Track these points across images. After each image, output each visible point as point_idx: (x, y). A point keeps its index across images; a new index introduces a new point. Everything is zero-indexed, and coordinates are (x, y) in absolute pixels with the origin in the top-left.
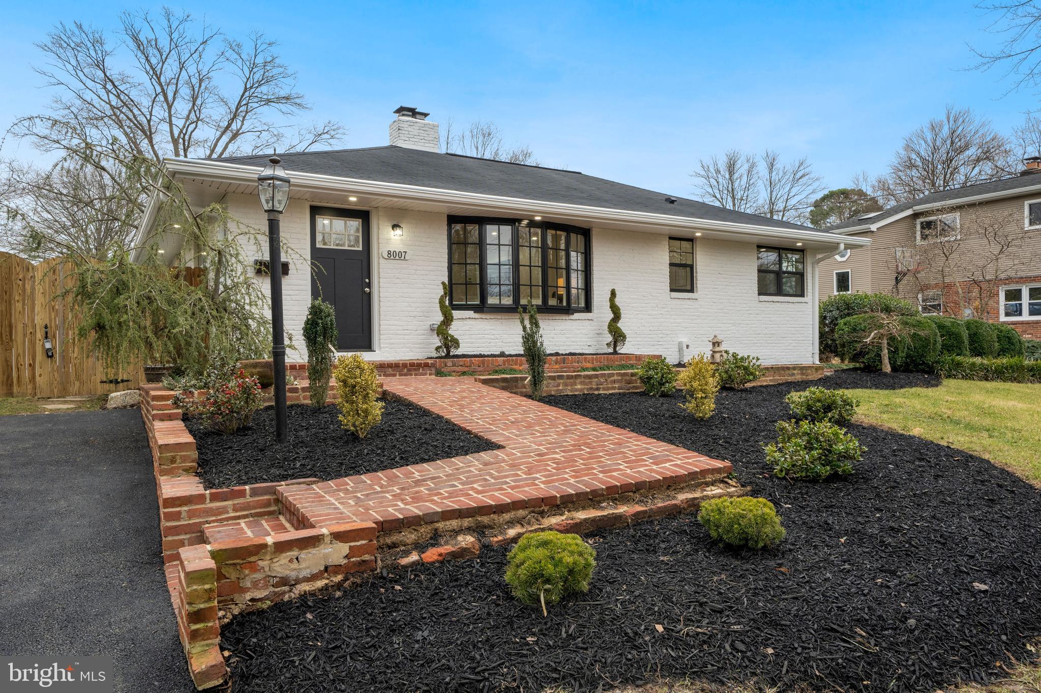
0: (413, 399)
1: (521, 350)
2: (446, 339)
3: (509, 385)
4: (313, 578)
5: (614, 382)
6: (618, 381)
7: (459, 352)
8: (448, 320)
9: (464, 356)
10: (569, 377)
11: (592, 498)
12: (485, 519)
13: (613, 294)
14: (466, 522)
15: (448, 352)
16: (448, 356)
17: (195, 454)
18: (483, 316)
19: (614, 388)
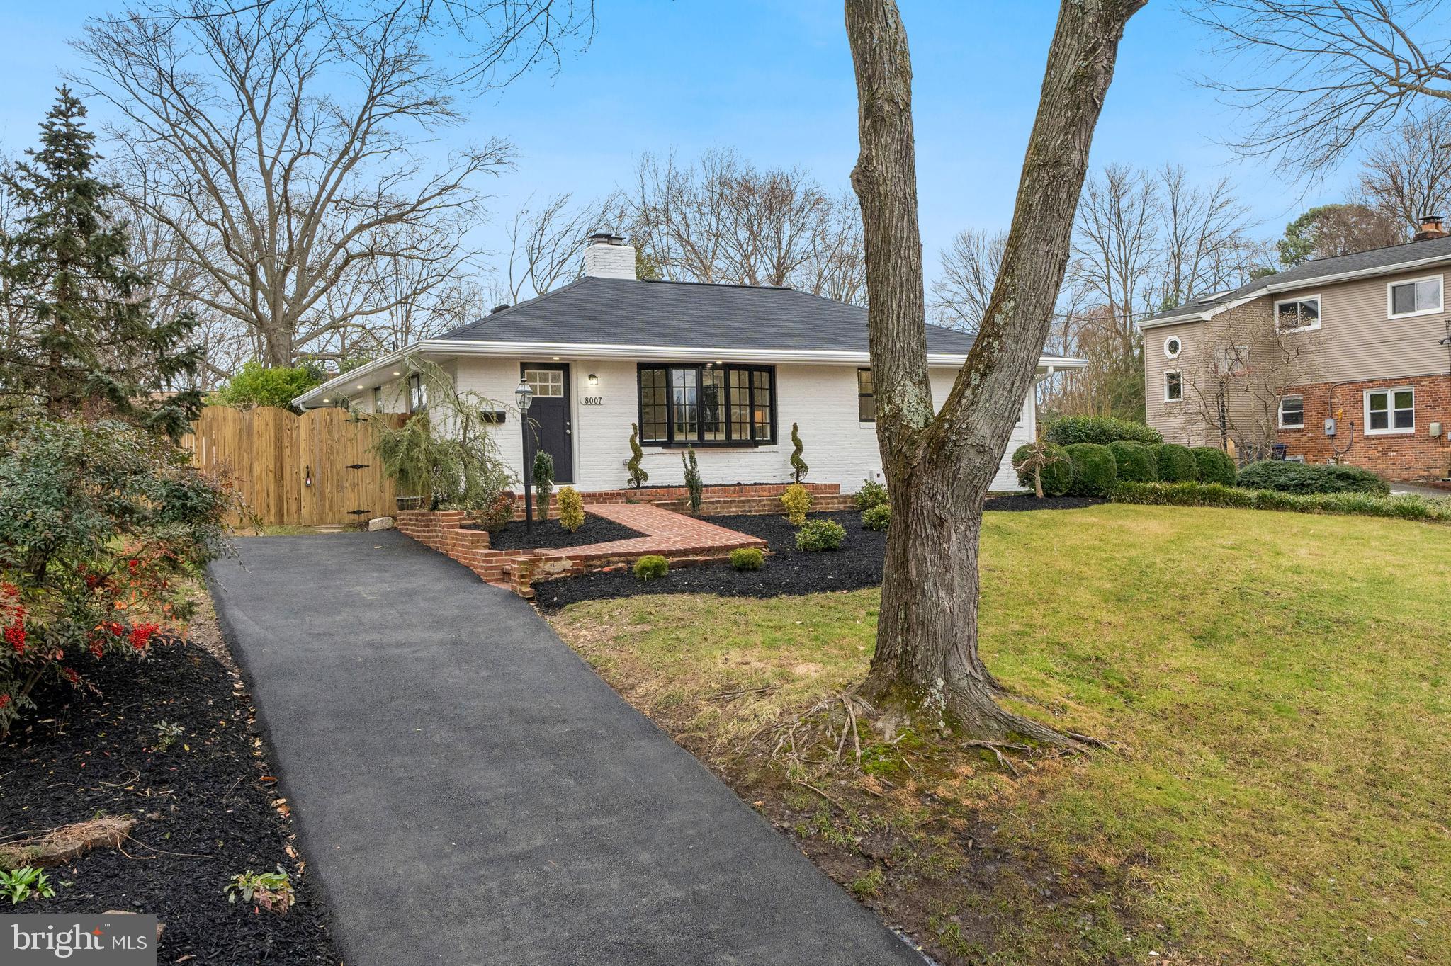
0: (604, 515)
1: (683, 482)
2: (636, 472)
3: (677, 508)
4: (559, 573)
5: (765, 505)
6: (768, 505)
7: (648, 483)
8: (638, 456)
9: (653, 487)
10: (725, 502)
11: (686, 552)
12: (631, 558)
13: (795, 427)
14: (622, 559)
15: (639, 483)
16: (638, 487)
17: (488, 539)
18: (671, 451)
19: (764, 511)
